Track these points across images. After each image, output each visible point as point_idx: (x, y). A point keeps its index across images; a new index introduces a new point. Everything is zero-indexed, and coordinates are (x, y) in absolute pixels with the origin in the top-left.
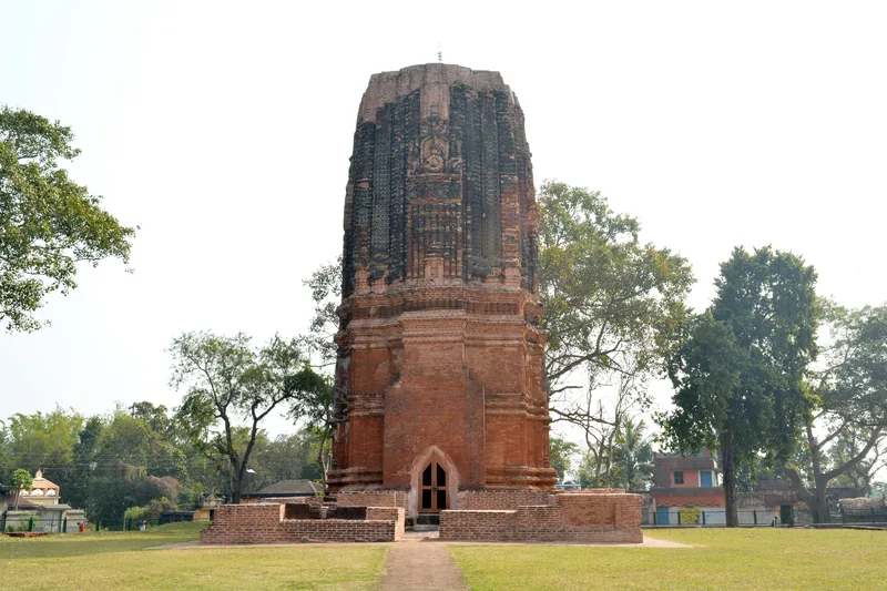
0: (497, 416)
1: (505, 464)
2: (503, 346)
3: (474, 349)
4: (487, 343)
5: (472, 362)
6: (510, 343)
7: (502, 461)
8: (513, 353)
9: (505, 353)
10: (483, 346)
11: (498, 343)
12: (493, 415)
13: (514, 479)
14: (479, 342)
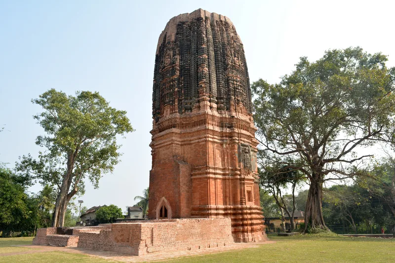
0: (196, 179)
1: (200, 204)
2: (198, 142)
3: (185, 146)
4: (192, 142)
5: (184, 153)
6: (202, 140)
7: (198, 203)
8: (203, 145)
9: (200, 145)
10: (191, 144)
11: (197, 141)
12: (194, 179)
13: (203, 212)
14: (188, 142)
